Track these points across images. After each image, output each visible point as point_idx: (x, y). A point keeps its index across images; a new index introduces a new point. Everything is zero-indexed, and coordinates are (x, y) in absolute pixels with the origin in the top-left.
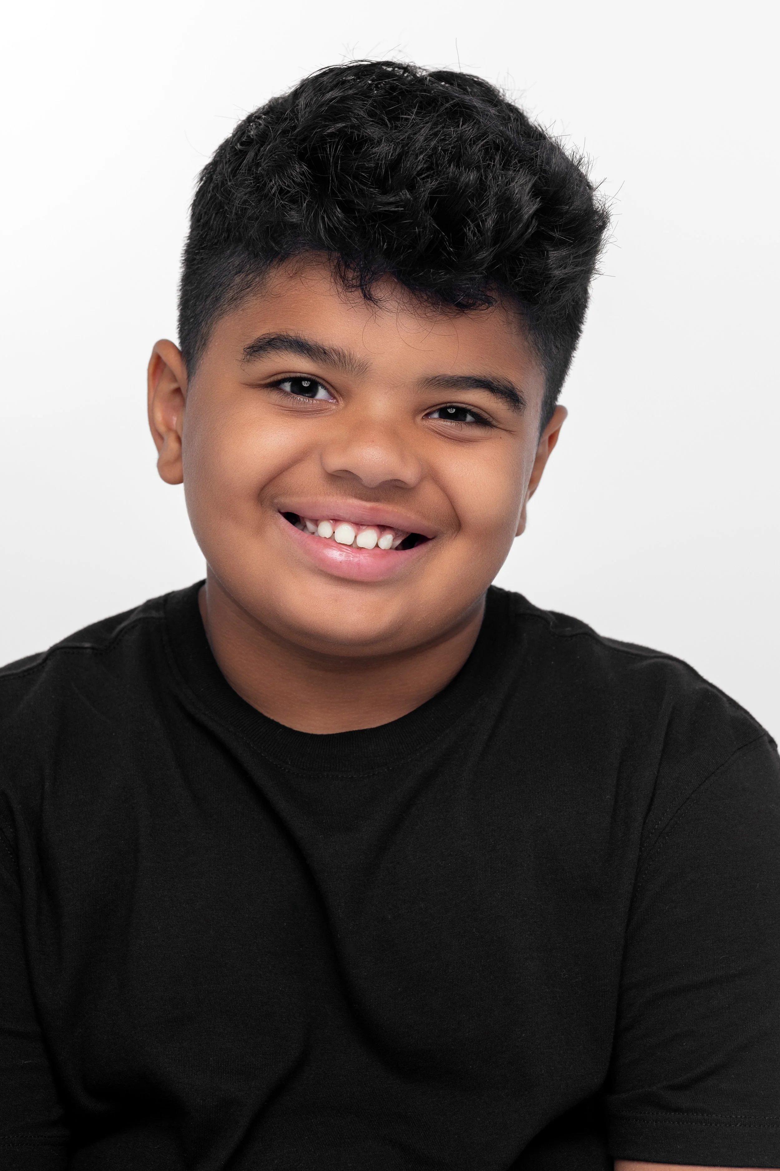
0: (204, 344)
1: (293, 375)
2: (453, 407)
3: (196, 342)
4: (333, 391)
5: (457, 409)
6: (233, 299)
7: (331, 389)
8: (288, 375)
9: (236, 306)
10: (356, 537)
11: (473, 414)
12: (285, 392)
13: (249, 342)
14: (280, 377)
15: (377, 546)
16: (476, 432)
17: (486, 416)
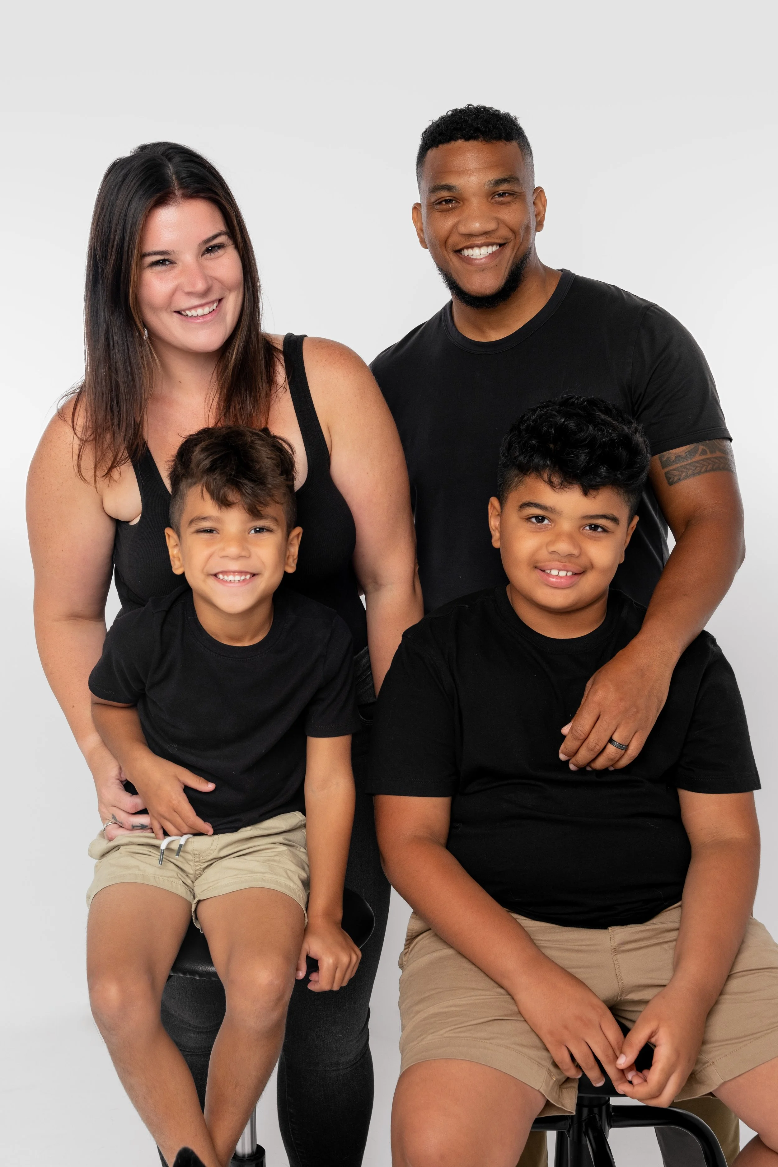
0: (506, 501)
1: (536, 515)
2: (593, 525)
3: (503, 500)
4: (550, 520)
5: (595, 525)
6: (515, 486)
7: (549, 520)
8: (534, 515)
9: (516, 489)
10: (559, 572)
11: (602, 528)
12: (533, 523)
13: (521, 503)
14: (531, 516)
15: (566, 575)
16: (603, 535)
17: (606, 528)
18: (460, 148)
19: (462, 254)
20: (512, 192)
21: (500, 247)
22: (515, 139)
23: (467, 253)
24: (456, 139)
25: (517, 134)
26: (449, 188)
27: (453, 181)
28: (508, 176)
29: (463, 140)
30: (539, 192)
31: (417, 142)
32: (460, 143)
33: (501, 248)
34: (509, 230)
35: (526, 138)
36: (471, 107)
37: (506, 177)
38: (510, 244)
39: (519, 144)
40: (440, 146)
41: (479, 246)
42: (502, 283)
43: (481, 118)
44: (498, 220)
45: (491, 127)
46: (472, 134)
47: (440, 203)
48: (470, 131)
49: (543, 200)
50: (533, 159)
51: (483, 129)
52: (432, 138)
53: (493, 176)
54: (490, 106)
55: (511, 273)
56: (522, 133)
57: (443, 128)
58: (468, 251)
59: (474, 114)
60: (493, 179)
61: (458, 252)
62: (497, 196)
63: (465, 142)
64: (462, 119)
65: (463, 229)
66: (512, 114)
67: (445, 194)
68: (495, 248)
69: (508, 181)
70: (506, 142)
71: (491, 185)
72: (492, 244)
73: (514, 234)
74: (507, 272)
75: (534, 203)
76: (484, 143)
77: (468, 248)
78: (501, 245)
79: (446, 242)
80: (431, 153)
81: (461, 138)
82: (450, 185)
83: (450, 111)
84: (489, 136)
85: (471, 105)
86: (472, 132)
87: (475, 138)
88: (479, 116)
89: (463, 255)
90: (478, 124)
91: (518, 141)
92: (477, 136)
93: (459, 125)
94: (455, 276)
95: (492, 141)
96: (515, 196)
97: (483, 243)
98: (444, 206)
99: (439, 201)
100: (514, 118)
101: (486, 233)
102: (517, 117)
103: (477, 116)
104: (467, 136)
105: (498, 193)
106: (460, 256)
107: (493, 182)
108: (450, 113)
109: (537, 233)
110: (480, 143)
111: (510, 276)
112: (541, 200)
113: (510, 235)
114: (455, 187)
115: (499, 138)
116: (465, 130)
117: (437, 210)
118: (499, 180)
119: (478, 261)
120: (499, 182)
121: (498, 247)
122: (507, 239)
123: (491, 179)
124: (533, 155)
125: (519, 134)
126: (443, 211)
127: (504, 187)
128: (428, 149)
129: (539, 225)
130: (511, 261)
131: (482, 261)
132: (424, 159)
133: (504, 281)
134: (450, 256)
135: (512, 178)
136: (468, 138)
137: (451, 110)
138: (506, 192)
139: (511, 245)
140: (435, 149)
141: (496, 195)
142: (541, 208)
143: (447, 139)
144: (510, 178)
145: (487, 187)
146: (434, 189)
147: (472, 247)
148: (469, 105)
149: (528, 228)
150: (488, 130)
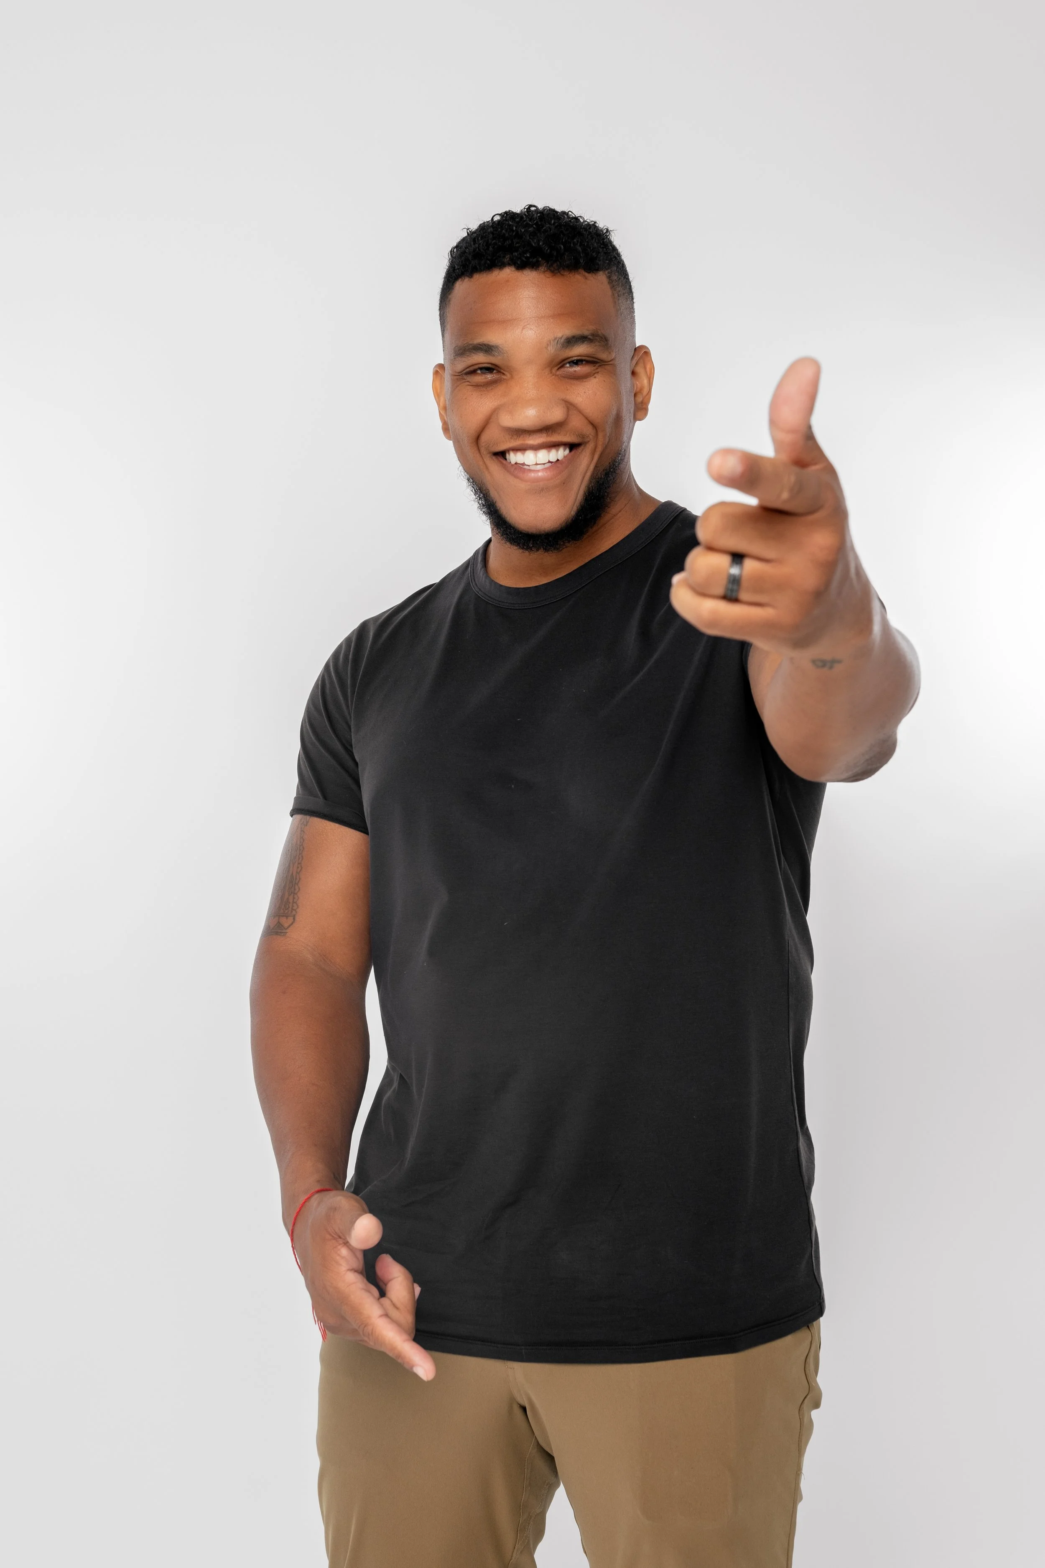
18: (508, 281)
19: (506, 459)
20: (597, 360)
21: (571, 451)
22: (602, 270)
23: (514, 458)
24: (502, 266)
25: (607, 260)
26: (487, 349)
27: (492, 337)
28: (590, 332)
29: (513, 269)
30: (642, 354)
31: (441, 265)
32: (508, 272)
33: (573, 452)
34: (586, 421)
35: (623, 265)
36: (533, 209)
37: (586, 333)
38: (588, 445)
39: (609, 277)
40: (476, 276)
41: (536, 448)
42: (572, 512)
43: (546, 231)
44: (569, 406)
45: (561, 248)
46: (527, 258)
47: (474, 372)
48: (526, 254)
49: (648, 367)
50: (634, 301)
51: (547, 250)
52: (462, 261)
53: (565, 330)
54: (565, 209)
55: (589, 495)
56: (615, 258)
57: (481, 245)
58: (515, 456)
59: (535, 224)
60: (562, 336)
61: (502, 455)
62: (568, 365)
63: (516, 272)
64: (513, 231)
65: (507, 420)
66: (601, 225)
67: (480, 358)
68: (561, 453)
69: (590, 339)
70: (587, 274)
71: (559, 346)
72: (555, 445)
73: (595, 429)
74: (581, 493)
75: (633, 373)
76: (548, 274)
77: (516, 450)
78: (572, 447)
79: (477, 438)
80: (461, 287)
81: (509, 265)
82: (488, 345)
83: (497, 214)
84: (558, 263)
85: (534, 206)
86: (528, 255)
87: (534, 266)
88: (543, 227)
89: (508, 461)
90: (539, 241)
91: (609, 273)
92: (538, 261)
93: (507, 243)
94: (493, 494)
95: (562, 272)
96: (597, 365)
97: (543, 443)
98: (479, 378)
99: (472, 369)
100: (605, 231)
101: (547, 429)
102: (609, 229)
103: (539, 228)
104: (519, 262)
105: (569, 360)
106: (504, 462)
107: (562, 340)
108: (497, 218)
109: (638, 423)
110: (542, 276)
111: (586, 499)
112: (645, 368)
113: (588, 430)
114: (497, 347)
115: (574, 267)
116: (517, 251)
117: (468, 383)
118: (574, 337)
119: (533, 475)
120: (571, 341)
121: (567, 451)
122: (583, 436)
123: (560, 335)
124: (634, 295)
125: (611, 260)
126: (477, 386)
127: (580, 350)
128: (456, 279)
129: (641, 409)
130: (589, 474)
131: (540, 474)
132: (449, 294)
133: (575, 509)
134: (485, 460)
135: (598, 336)
136: (521, 265)
137: (500, 213)
138: (584, 358)
139: (590, 446)
140: (467, 279)
141: (566, 364)
142: (645, 382)
143: (487, 265)
144: (593, 335)
145: (551, 350)
146: (461, 351)
147: (522, 449)
148: (531, 206)
149: (618, 420)
150: (555, 254)
